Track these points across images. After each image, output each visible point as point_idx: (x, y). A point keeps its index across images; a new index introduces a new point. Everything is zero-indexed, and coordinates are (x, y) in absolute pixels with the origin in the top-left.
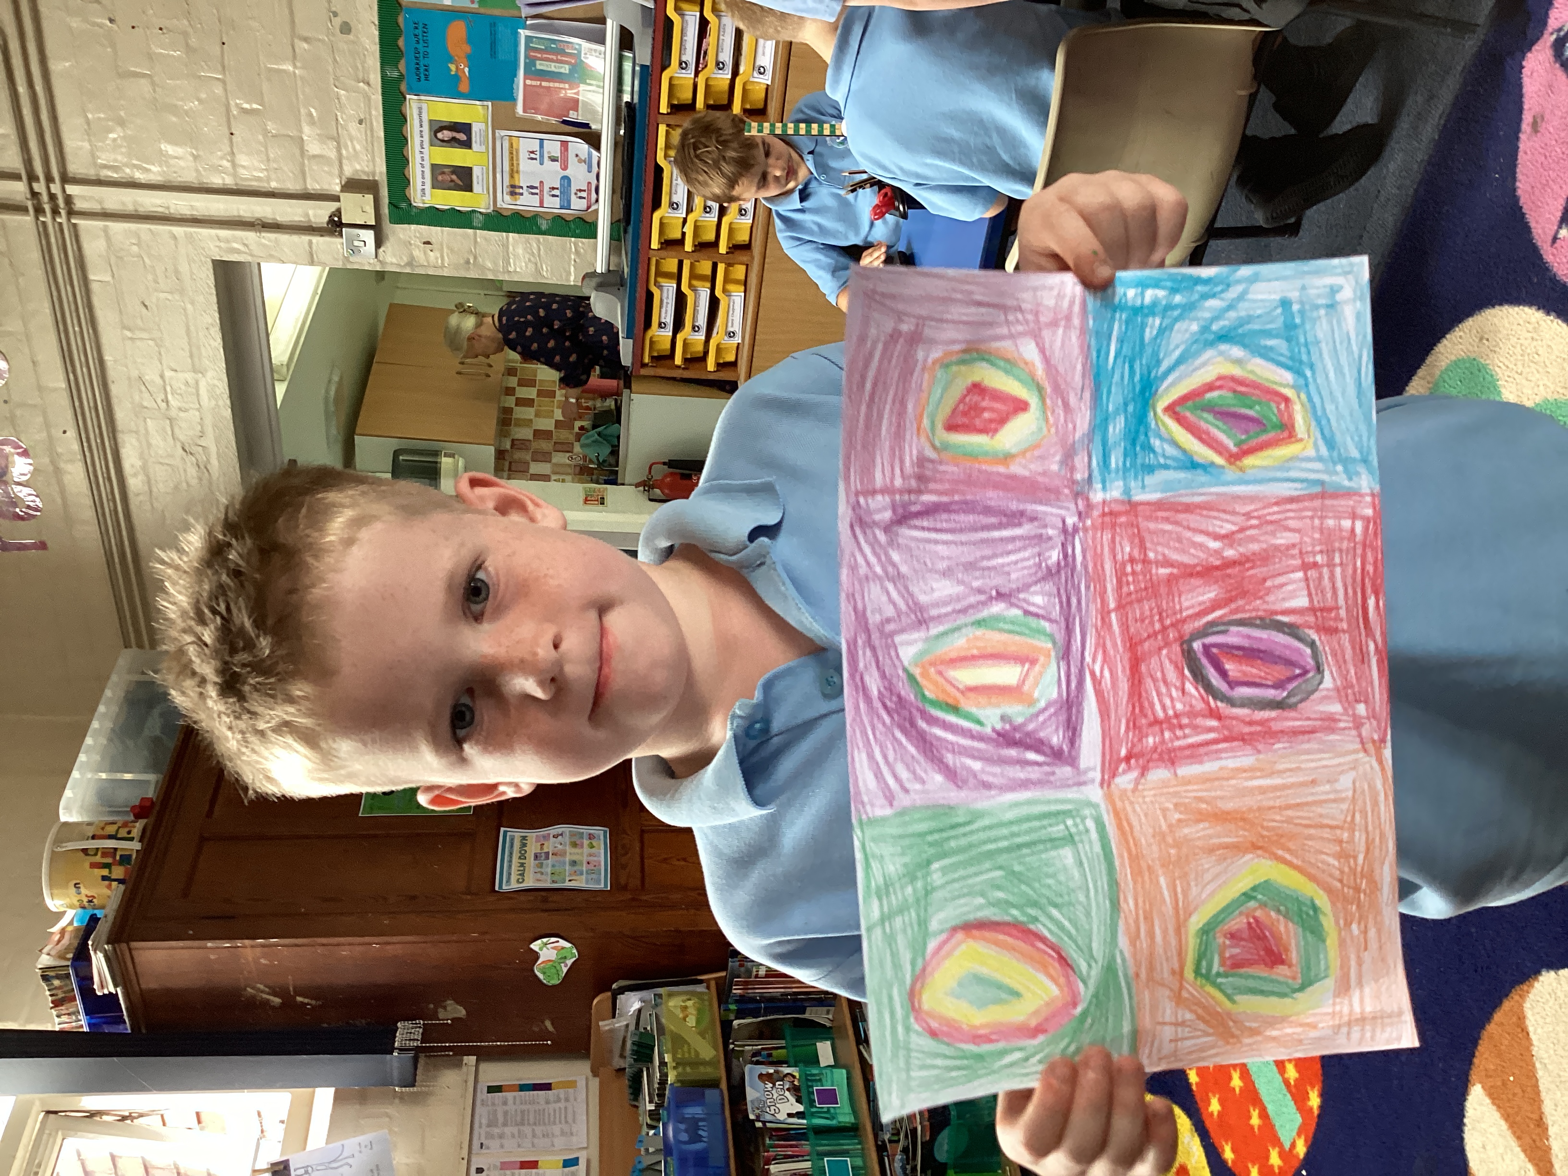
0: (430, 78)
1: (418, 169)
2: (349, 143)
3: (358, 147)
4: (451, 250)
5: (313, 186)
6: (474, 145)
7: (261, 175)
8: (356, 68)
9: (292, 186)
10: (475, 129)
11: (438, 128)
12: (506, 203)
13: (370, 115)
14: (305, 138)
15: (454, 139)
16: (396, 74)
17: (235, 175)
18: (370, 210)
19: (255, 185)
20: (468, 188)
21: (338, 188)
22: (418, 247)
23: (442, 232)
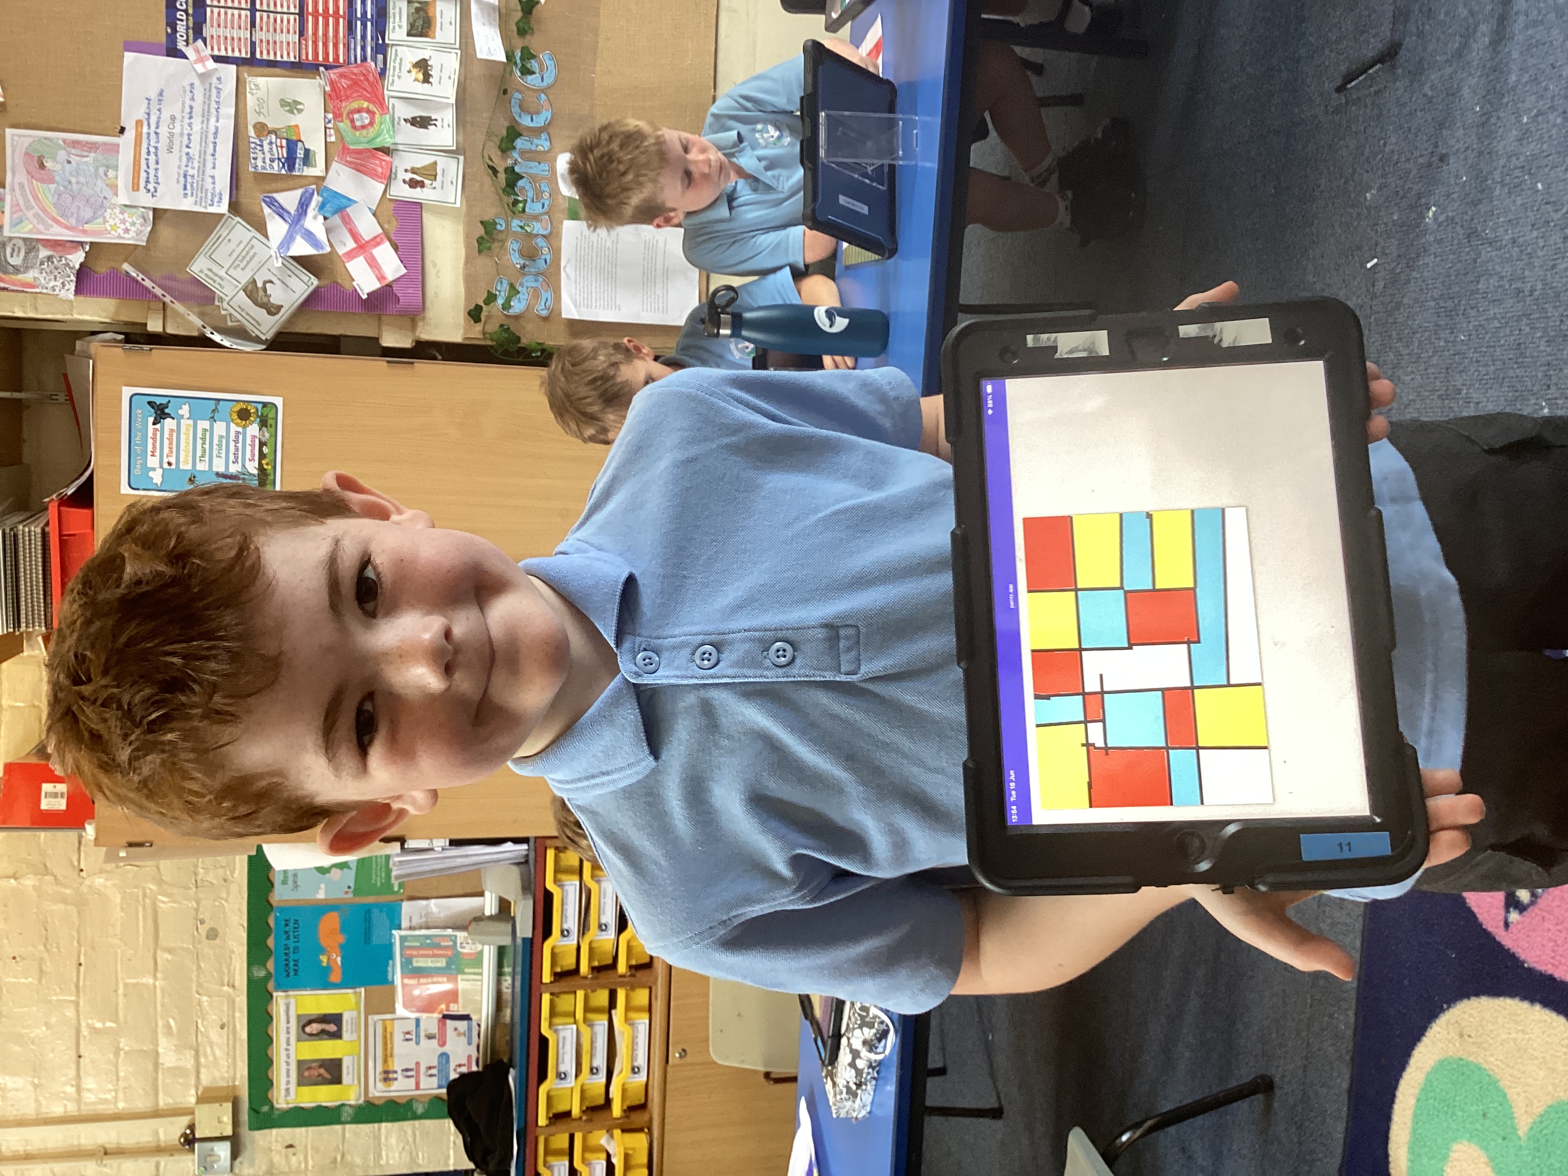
0: (299, 972)
1: (284, 1067)
2: (209, 1050)
3: (218, 1052)
4: (316, 1150)
5: (163, 1101)
6: (346, 1035)
7: (109, 1097)
8: (220, 972)
9: (142, 1104)
10: (345, 1018)
11: (305, 1022)
12: (378, 1091)
13: (234, 1017)
14: (161, 1050)
15: (323, 1032)
16: (262, 973)
17: (79, 1100)
18: (227, 1119)
19: (101, 1108)
20: (337, 1079)
21: (193, 1100)
22: (278, 1152)
23: (307, 1132)
